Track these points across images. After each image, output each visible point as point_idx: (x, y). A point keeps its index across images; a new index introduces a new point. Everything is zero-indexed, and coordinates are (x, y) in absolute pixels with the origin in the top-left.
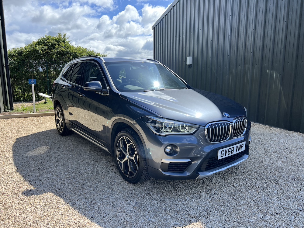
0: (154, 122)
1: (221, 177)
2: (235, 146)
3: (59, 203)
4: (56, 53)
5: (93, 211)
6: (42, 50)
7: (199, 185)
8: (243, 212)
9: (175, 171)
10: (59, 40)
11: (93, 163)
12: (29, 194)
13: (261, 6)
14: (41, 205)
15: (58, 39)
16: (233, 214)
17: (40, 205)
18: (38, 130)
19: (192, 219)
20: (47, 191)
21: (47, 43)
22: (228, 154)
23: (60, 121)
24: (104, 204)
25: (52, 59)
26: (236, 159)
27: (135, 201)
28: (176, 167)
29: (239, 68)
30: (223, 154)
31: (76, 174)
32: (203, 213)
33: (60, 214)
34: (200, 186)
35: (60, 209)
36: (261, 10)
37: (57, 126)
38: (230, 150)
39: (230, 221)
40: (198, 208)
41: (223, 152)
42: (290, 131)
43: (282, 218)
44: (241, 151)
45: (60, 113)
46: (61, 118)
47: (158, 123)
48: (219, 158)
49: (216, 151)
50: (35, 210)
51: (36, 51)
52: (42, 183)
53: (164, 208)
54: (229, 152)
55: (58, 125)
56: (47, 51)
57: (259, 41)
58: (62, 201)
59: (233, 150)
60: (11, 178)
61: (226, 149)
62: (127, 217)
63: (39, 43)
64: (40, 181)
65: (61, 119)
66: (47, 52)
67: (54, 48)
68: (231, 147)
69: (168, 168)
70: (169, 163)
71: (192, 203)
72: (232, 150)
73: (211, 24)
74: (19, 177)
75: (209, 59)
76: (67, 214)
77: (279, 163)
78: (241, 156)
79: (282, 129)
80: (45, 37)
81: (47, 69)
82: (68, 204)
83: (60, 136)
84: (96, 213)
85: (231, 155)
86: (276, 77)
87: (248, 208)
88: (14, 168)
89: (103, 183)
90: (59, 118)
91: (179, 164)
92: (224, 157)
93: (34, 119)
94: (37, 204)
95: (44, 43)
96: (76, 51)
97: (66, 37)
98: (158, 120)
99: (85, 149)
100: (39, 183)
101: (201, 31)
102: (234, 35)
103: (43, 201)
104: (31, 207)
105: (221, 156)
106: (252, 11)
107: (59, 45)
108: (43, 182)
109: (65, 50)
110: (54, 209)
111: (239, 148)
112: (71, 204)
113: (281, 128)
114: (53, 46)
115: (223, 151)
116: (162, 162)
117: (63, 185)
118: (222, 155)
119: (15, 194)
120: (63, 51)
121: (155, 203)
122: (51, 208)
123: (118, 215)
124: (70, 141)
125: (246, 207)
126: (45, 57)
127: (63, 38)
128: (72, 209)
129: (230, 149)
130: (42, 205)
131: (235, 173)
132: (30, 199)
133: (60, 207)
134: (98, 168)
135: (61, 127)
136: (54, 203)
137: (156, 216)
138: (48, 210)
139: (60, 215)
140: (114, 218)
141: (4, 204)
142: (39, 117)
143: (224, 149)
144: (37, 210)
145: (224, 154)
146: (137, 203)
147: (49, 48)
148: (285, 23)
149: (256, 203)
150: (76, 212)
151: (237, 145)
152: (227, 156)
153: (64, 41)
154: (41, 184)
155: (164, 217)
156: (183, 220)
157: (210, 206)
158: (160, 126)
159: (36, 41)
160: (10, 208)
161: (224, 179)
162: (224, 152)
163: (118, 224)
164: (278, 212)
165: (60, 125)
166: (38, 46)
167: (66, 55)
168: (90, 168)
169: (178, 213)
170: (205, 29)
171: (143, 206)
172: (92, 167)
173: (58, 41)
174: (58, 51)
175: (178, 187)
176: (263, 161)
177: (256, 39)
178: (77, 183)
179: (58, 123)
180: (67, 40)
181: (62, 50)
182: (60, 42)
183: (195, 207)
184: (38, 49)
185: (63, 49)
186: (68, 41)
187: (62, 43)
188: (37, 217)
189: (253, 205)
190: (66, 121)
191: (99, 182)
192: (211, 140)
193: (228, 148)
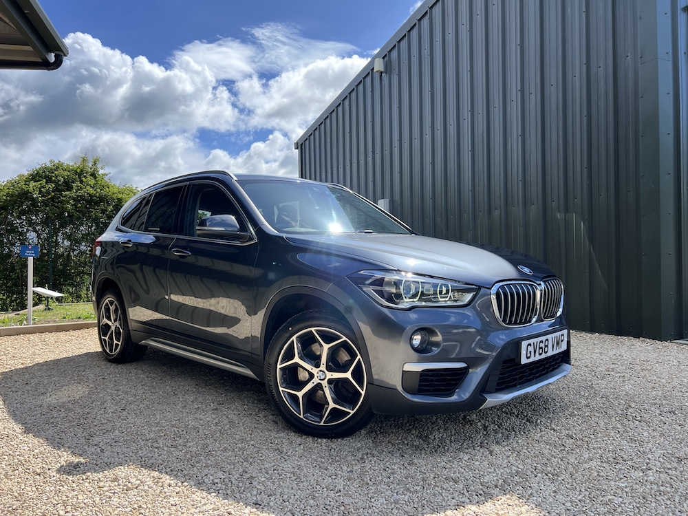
0: (380, 282)
1: (519, 417)
2: (549, 337)
3: (160, 484)
4: (74, 199)
5: (255, 493)
6: (40, 192)
7: (477, 432)
8: (598, 472)
9: (434, 391)
10: (82, 171)
11: (215, 408)
12: (75, 472)
13: (533, 90)
14: (116, 491)
15: (79, 170)
16: (578, 476)
17: (113, 491)
18: (51, 357)
19: (493, 491)
20: (121, 464)
21: (53, 178)
22: (540, 354)
23: (113, 328)
24: (274, 477)
25: (62, 213)
26: (551, 371)
27: (345, 468)
28: (437, 381)
29: (496, 213)
30: (530, 352)
31: (182, 429)
32: (512, 479)
33: (173, 503)
34: (481, 434)
35: (168, 494)
36: (533, 97)
37: (102, 342)
38: (541, 345)
39: (578, 489)
40: (497, 470)
42: (622, 337)
43: (685, 475)
44: (560, 350)
45: (112, 308)
46: (115, 321)
47: (389, 284)
48: (524, 361)
49: (516, 345)
50: (104, 501)
51: (25, 195)
52: (102, 451)
53: (420, 476)
54: (540, 348)
55: (107, 338)
56: (53, 194)
57: (533, 157)
58: (167, 479)
59: (547, 346)
60: (16, 446)
61: (535, 340)
62: (342, 498)
63: (35, 177)
64: (96, 447)
65: (117, 324)
66: (52, 198)
67: (69, 188)
68: (543, 338)
69: (420, 385)
70: (420, 370)
71: (477, 463)
72: (545, 346)
73: (427, 130)
74: (36, 442)
75: (429, 202)
76: (192, 503)
77: (628, 387)
78: (559, 366)
79: (604, 335)
80: (49, 165)
81: (50, 236)
82: (186, 484)
83: (110, 364)
84: (263, 494)
85: (544, 356)
86: (578, 227)
87: (605, 465)
88: (18, 428)
89: (252, 442)
90: (109, 322)
91: (442, 375)
92: (532, 359)
93: (32, 338)
94: (106, 489)
95: (46, 177)
96: (120, 196)
97: (99, 166)
98: (389, 277)
99: (182, 384)
100: (93, 450)
101: (406, 146)
102: (481, 149)
103: (116, 483)
104: (90, 495)
105: (528, 358)
106: (515, 100)
107: (81, 182)
108: (103, 448)
109: (95, 192)
110: (153, 495)
111: (558, 343)
112: (192, 483)
113: (600, 333)
114: (68, 185)
115: (530, 345)
116: (404, 369)
117: (156, 450)
118: (529, 355)
119: (39, 475)
120: (90, 195)
121: (393, 469)
122: (144, 494)
123: (317, 495)
124: (140, 372)
125: (599, 463)
126: (47, 208)
127: (90, 166)
128: (200, 492)
129: (542, 342)
130: (119, 490)
131: (546, 409)
132: (82, 482)
133: (166, 490)
134: (229, 416)
135: (115, 342)
136: (147, 483)
137: (408, 490)
138: (138, 498)
139: (172, 505)
140: (312, 501)
141: (16, 494)
142: (43, 334)
143: (531, 341)
144: (108, 499)
145: (533, 353)
146: (351, 471)
147: (57, 189)
148: (585, 118)
149: (617, 455)
150: (213, 497)
151: (553, 336)
152: (538, 357)
153: (94, 175)
154: (99, 452)
155: (428, 491)
156: (474, 494)
157: (520, 466)
158: (394, 290)
159: (26, 173)
160: (35, 503)
161: (526, 418)
162: (531, 349)
163: (325, 511)
164: (670, 467)
165: (111, 338)
166: (32, 184)
167: (97, 203)
168: (209, 417)
169: (455, 481)
170: (416, 142)
171: (368, 476)
172: (214, 414)
173: (80, 174)
174: (78, 196)
175: (433, 438)
176: (593, 385)
177: (527, 154)
178: (189, 444)
179: (105, 335)
180: (101, 172)
181: (88, 193)
182: (85, 176)
183: (489, 470)
184: (31, 189)
185: (92, 191)
186: (104, 175)
187: (90, 178)
188: (116, 512)
189: (611, 459)
190: (132, 325)
191: (243, 440)
192: (504, 321)
193: (538, 339)
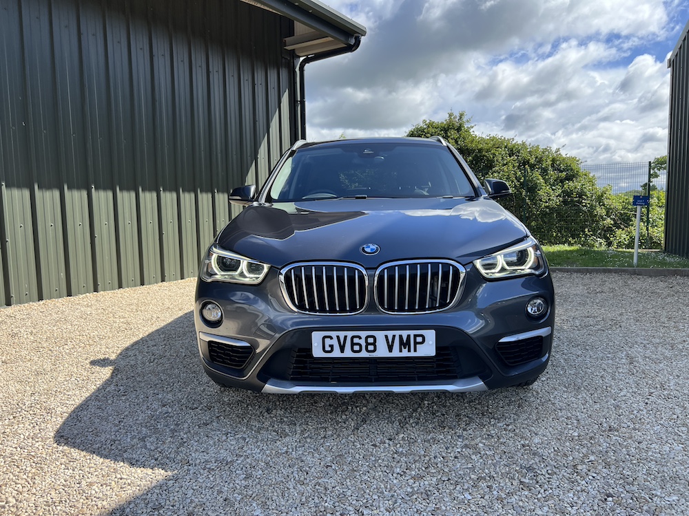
2: (380, 335)
10: (449, 126)
15: (446, 126)
22: (355, 352)
30: (332, 346)
38: (356, 340)
41: (328, 341)
44: (412, 354)
48: (317, 353)
49: (306, 335)
54: (353, 344)
59: (374, 344)
61: (342, 334)
68: (363, 334)
69: (211, 354)
72: (368, 344)
85: (364, 354)
91: (226, 349)
92: (336, 353)
97: (465, 119)
105: (325, 351)
111: (405, 344)
115: (329, 337)
118: (328, 348)
127: (457, 121)
129: (357, 336)
143: (334, 334)
145: (337, 348)
151: (390, 334)
152: (348, 353)
153: (459, 129)
162: (335, 342)
173: (446, 129)
180: (467, 125)
186: (469, 127)
192: (301, 306)
193: (350, 334)
